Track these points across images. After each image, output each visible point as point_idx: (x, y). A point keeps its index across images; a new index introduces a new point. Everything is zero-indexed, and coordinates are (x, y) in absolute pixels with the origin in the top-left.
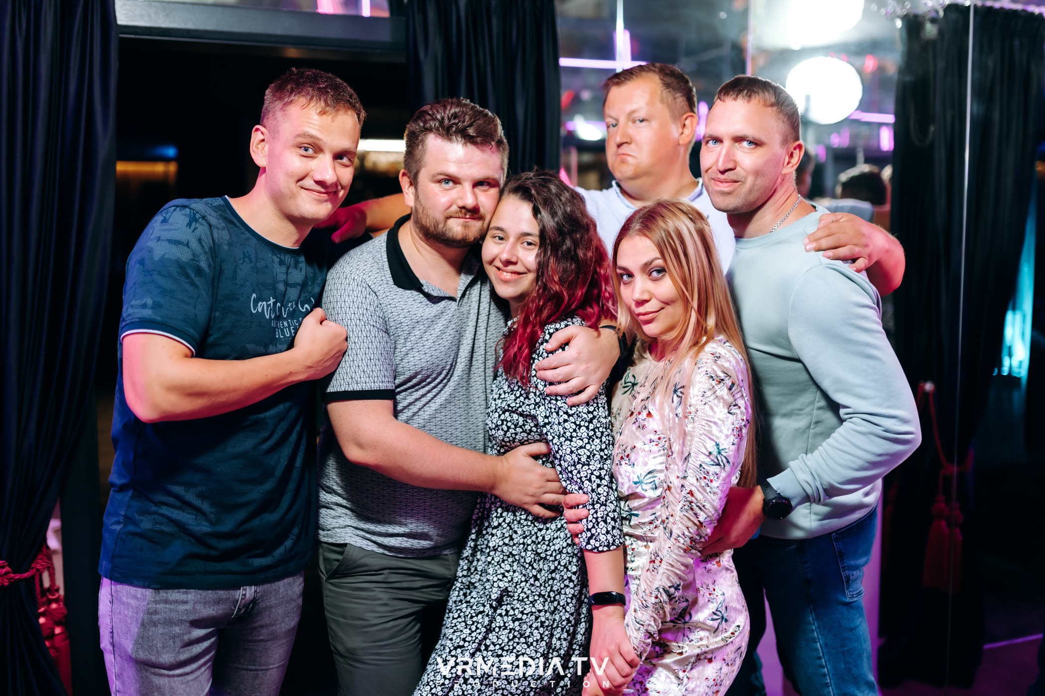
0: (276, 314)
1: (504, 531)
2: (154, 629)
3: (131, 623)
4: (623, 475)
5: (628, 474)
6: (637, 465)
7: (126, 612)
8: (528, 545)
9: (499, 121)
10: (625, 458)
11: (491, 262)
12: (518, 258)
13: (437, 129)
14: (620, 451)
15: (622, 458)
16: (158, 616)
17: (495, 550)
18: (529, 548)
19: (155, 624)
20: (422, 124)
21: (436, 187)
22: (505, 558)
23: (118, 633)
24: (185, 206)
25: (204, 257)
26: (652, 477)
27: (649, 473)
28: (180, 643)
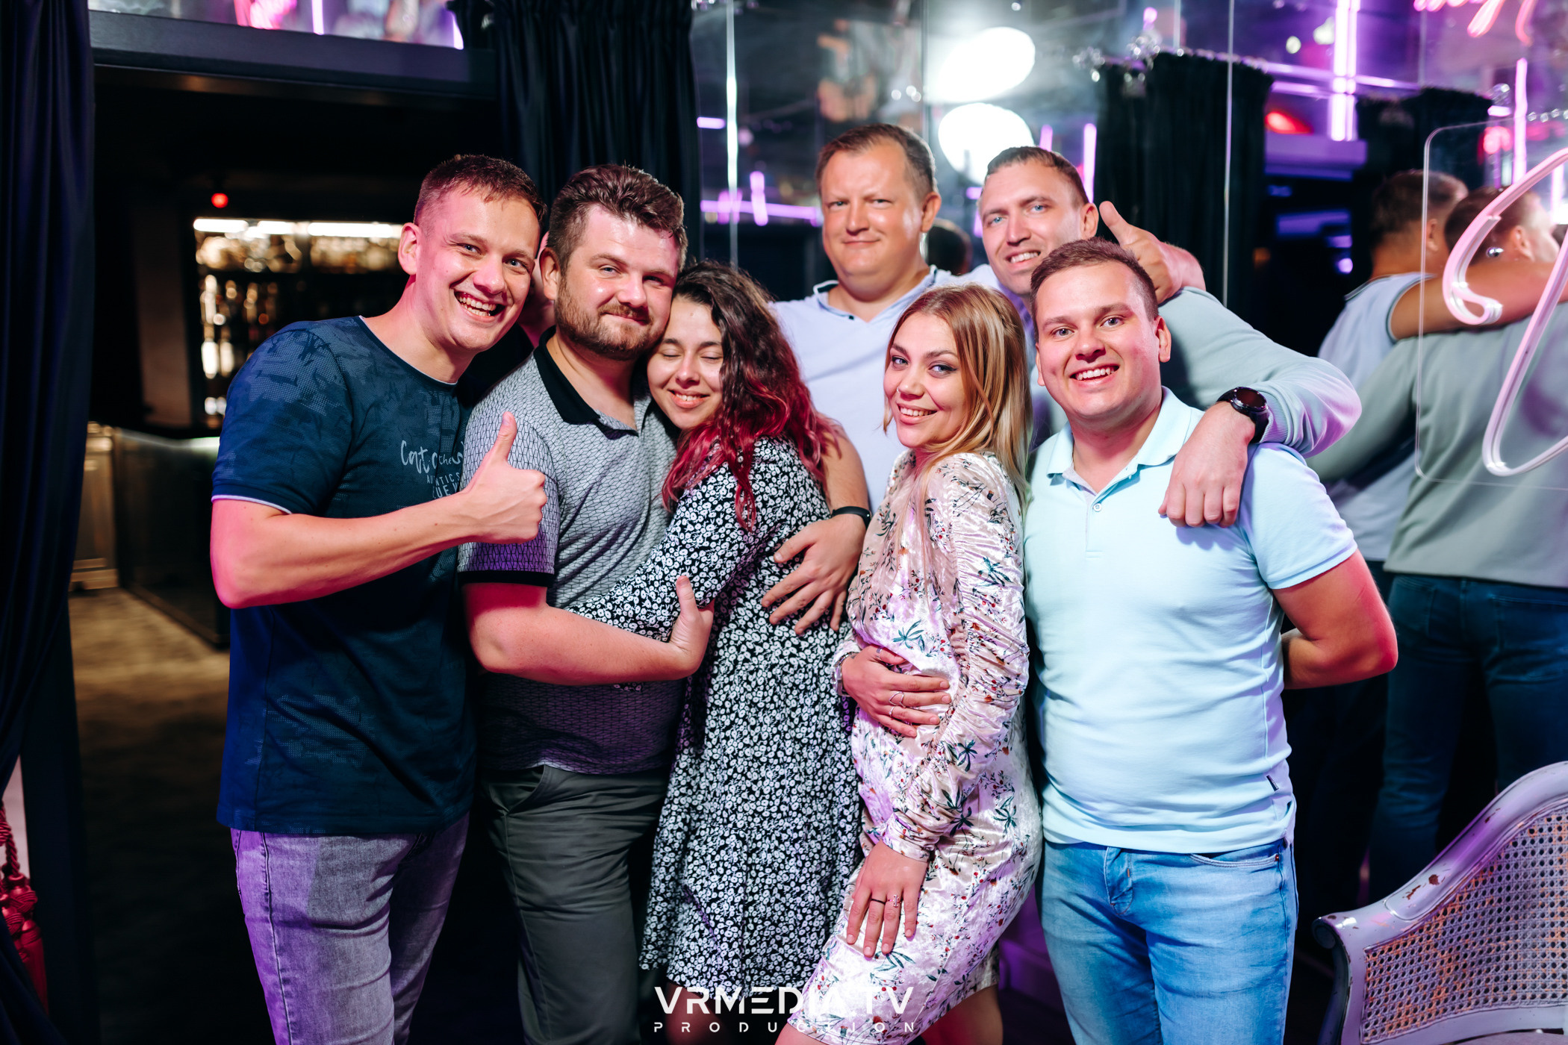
0: (431, 466)
1: (741, 729)
3: (301, 875)
4: (880, 632)
5: (886, 630)
6: (898, 618)
7: (291, 862)
8: (785, 733)
9: (681, 200)
10: (882, 611)
11: (663, 385)
12: (700, 375)
13: (607, 201)
14: (873, 601)
15: (877, 610)
17: (736, 757)
18: (787, 736)
19: (333, 872)
20: (583, 191)
21: (593, 274)
22: (750, 764)
23: (280, 892)
24: (304, 330)
25: (319, 398)
26: (918, 632)
27: (914, 626)
28: (365, 895)
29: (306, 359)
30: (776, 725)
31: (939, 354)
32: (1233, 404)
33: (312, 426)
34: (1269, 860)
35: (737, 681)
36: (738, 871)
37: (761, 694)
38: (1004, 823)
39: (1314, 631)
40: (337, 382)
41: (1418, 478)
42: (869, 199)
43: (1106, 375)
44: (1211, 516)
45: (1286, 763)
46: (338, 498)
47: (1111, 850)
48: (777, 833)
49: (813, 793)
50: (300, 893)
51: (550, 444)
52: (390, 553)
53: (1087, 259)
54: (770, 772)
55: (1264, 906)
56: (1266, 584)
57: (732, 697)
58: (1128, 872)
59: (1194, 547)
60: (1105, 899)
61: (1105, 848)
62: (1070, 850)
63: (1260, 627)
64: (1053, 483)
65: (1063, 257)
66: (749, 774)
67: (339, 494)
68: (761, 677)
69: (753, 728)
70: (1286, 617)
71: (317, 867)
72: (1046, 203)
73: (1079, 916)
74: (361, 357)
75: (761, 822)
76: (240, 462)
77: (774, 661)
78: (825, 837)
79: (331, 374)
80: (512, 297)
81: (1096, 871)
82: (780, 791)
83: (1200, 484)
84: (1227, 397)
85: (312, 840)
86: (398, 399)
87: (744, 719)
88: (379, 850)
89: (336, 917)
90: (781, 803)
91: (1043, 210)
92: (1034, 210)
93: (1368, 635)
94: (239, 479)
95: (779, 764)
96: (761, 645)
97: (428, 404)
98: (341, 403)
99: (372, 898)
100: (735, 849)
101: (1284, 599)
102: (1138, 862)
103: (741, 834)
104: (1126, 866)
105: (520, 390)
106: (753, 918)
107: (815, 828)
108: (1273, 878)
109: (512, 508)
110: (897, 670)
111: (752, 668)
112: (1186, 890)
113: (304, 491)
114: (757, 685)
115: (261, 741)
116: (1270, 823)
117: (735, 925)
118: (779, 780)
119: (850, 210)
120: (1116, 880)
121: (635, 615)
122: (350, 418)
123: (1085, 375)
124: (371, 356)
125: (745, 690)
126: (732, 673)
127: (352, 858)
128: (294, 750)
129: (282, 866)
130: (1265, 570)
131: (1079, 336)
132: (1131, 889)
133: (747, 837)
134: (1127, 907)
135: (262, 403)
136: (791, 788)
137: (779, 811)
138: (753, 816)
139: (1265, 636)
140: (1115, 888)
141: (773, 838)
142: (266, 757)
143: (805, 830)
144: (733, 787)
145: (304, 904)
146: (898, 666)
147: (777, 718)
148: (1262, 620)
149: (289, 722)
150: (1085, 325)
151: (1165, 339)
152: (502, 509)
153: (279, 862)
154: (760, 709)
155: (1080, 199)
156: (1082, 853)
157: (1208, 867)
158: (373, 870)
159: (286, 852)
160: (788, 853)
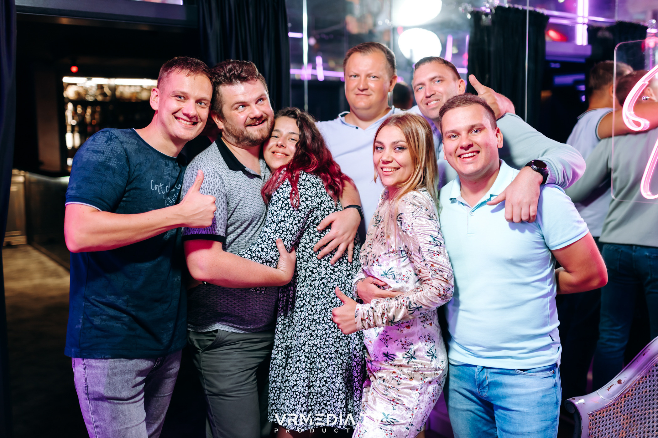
2: (115, 377)
3: (101, 377)
4: (375, 271)
5: (378, 271)
6: (383, 265)
7: (96, 371)
10: (376, 262)
11: (270, 149)
12: (286, 146)
14: (372, 258)
15: (374, 262)
16: (117, 370)
19: (115, 375)
22: (312, 323)
23: (91, 386)
24: (107, 131)
25: (114, 160)
26: (392, 272)
27: (391, 269)
28: (131, 385)
29: (108, 143)
30: (324, 305)
31: (398, 143)
32: (532, 168)
33: (111, 172)
34: (550, 373)
35: (306, 285)
36: (305, 372)
37: (316, 291)
38: (431, 357)
39: (570, 268)
40: (122, 153)
41: (613, 200)
42: (368, 76)
43: (474, 156)
44: (524, 218)
45: (557, 329)
46: (122, 204)
47: (479, 367)
48: (324, 354)
49: (341, 337)
50: (101, 385)
51: (223, 179)
52: (145, 230)
53: (464, 103)
54: (321, 326)
55: (548, 393)
56: (548, 248)
57: (304, 292)
58: (487, 378)
59: (517, 231)
60: (476, 390)
61: (476, 366)
62: (459, 367)
63: (546, 267)
64: (452, 203)
65: (453, 102)
66: (311, 328)
67: (122, 203)
68: (317, 283)
69: (313, 306)
70: (557, 261)
71: (108, 373)
72: (441, 79)
73: (463, 398)
74: (132, 143)
75: (316, 349)
76: (78, 187)
77: (323, 276)
78: (345, 358)
79: (119, 149)
80: (200, 118)
81: (472, 377)
82: (325, 335)
83: (519, 204)
84: (529, 164)
85: (106, 360)
86: (150, 162)
87: (309, 302)
88: (137, 365)
89: (118, 395)
90: (325, 341)
91: (440, 82)
92: (436, 82)
93: (594, 270)
94: (78, 195)
95: (325, 323)
96: (316, 269)
97: (164, 166)
98: (124, 162)
99: (134, 386)
100: (304, 362)
101: (556, 254)
102: (491, 373)
103: (307, 355)
104: (485, 375)
105: (210, 156)
106: (312, 393)
107: (340, 353)
108: (552, 381)
109: (201, 212)
110: (382, 288)
111: (313, 279)
112: (512, 386)
113: (107, 200)
114: (315, 287)
115: (82, 317)
116: (551, 356)
117: (304, 396)
118: (325, 330)
119: (360, 80)
120: (481, 381)
121: (261, 256)
122: (128, 169)
123: (465, 156)
124: (137, 144)
125: (309, 289)
126: (304, 281)
127: (124, 368)
128: (97, 321)
129: (92, 373)
130: (548, 241)
131: (461, 138)
132: (488, 385)
133: (310, 356)
134: (486, 394)
135: (88, 162)
136: (329, 334)
137: (324, 344)
138: (313, 347)
139: (548, 271)
140: (480, 385)
141: (322, 356)
142: (84, 324)
143: (335, 354)
144: (304, 333)
145: (103, 389)
146: (383, 286)
147: (324, 302)
148: (546, 264)
149: (95, 308)
150: (464, 134)
151: (500, 138)
152: (196, 212)
153: (91, 372)
154: (316, 298)
155: (456, 77)
156: (466, 369)
157: (523, 375)
158: (134, 374)
159: (94, 367)
160: (329, 363)
